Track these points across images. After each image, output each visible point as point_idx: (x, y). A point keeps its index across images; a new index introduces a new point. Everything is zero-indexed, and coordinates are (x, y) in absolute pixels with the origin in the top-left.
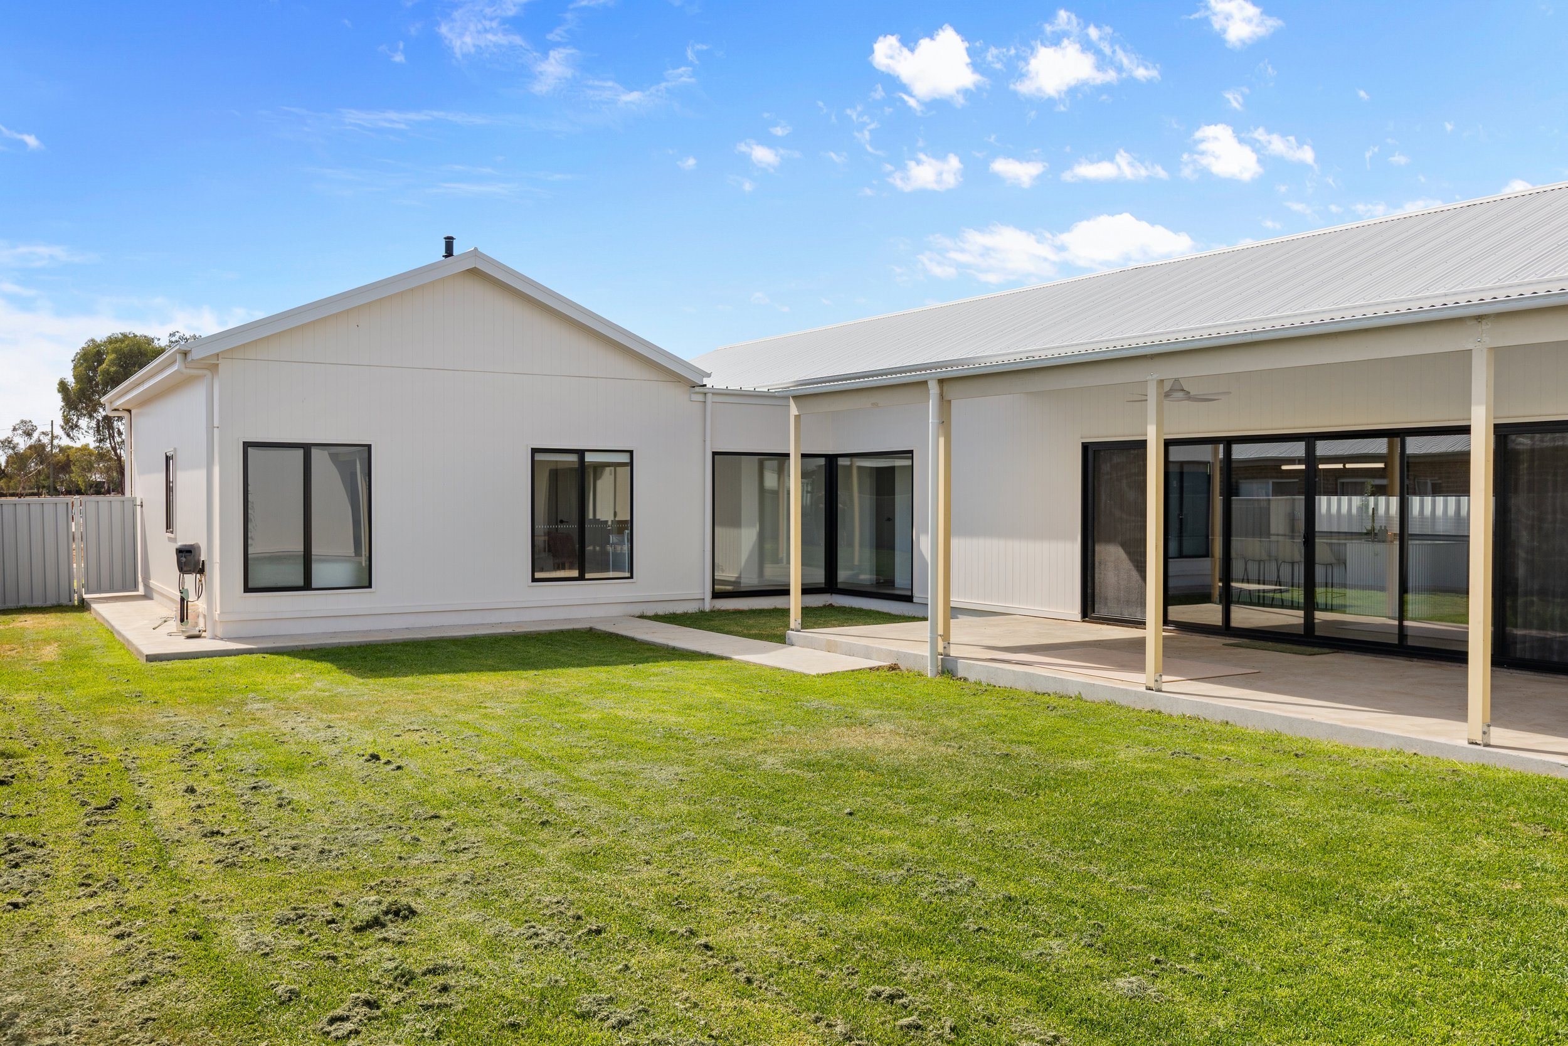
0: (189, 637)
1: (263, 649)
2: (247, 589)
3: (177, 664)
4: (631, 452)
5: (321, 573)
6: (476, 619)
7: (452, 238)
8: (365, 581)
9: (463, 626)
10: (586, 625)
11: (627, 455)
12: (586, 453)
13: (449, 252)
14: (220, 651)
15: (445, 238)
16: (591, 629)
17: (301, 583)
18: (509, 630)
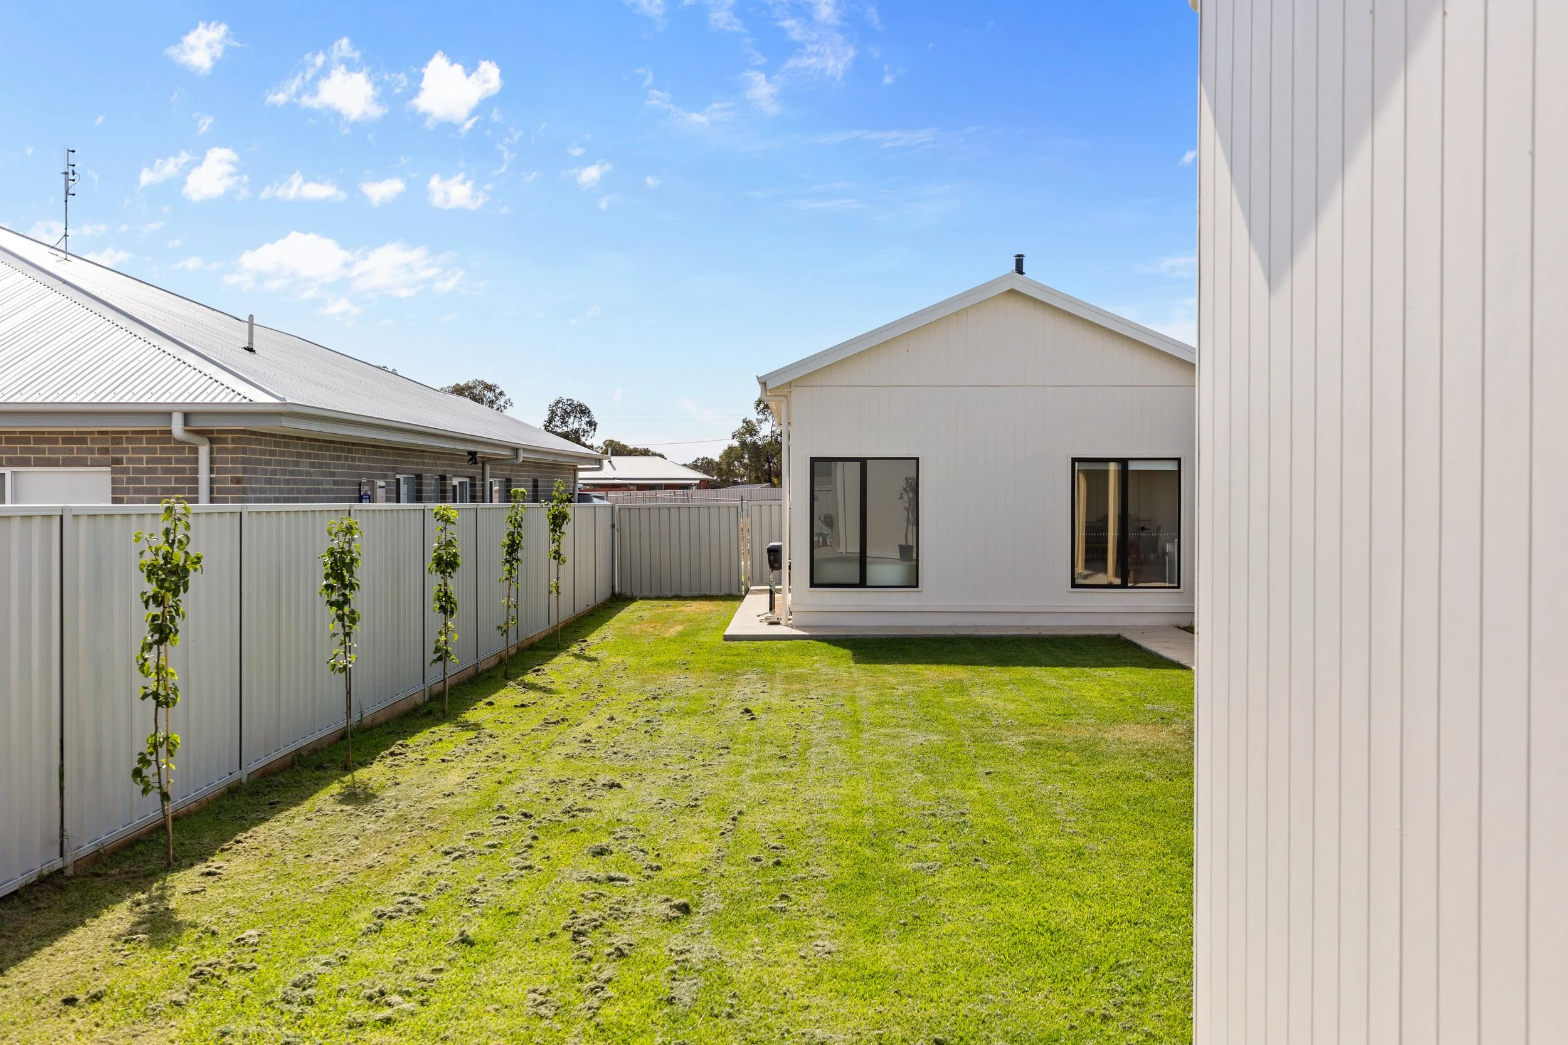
0: (771, 623)
1: (815, 636)
2: (813, 585)
3: (744, 644)
4: (1179, 460)
5: (875, 572)
6: (1017, 621)
7: (1022, 256)
8: (913, 582)
9: (1000, 627)
10: (1115, 632)
11: (1176, 462)
12: (1130, 463)
13: (1019, 269)
14: (780, 635)
15: (1016, 256)
16: (1119, 636)
17: (857, 581)
18: (1037, 633)
